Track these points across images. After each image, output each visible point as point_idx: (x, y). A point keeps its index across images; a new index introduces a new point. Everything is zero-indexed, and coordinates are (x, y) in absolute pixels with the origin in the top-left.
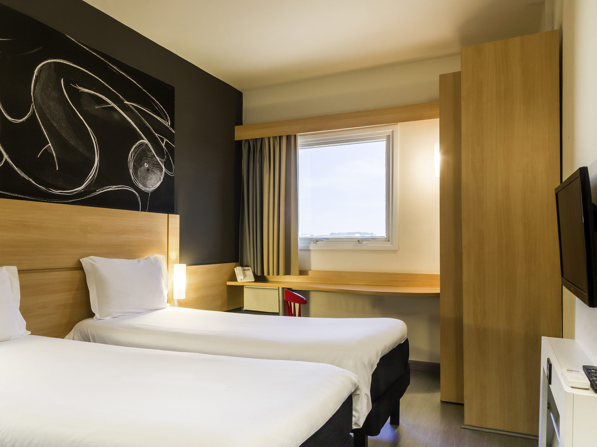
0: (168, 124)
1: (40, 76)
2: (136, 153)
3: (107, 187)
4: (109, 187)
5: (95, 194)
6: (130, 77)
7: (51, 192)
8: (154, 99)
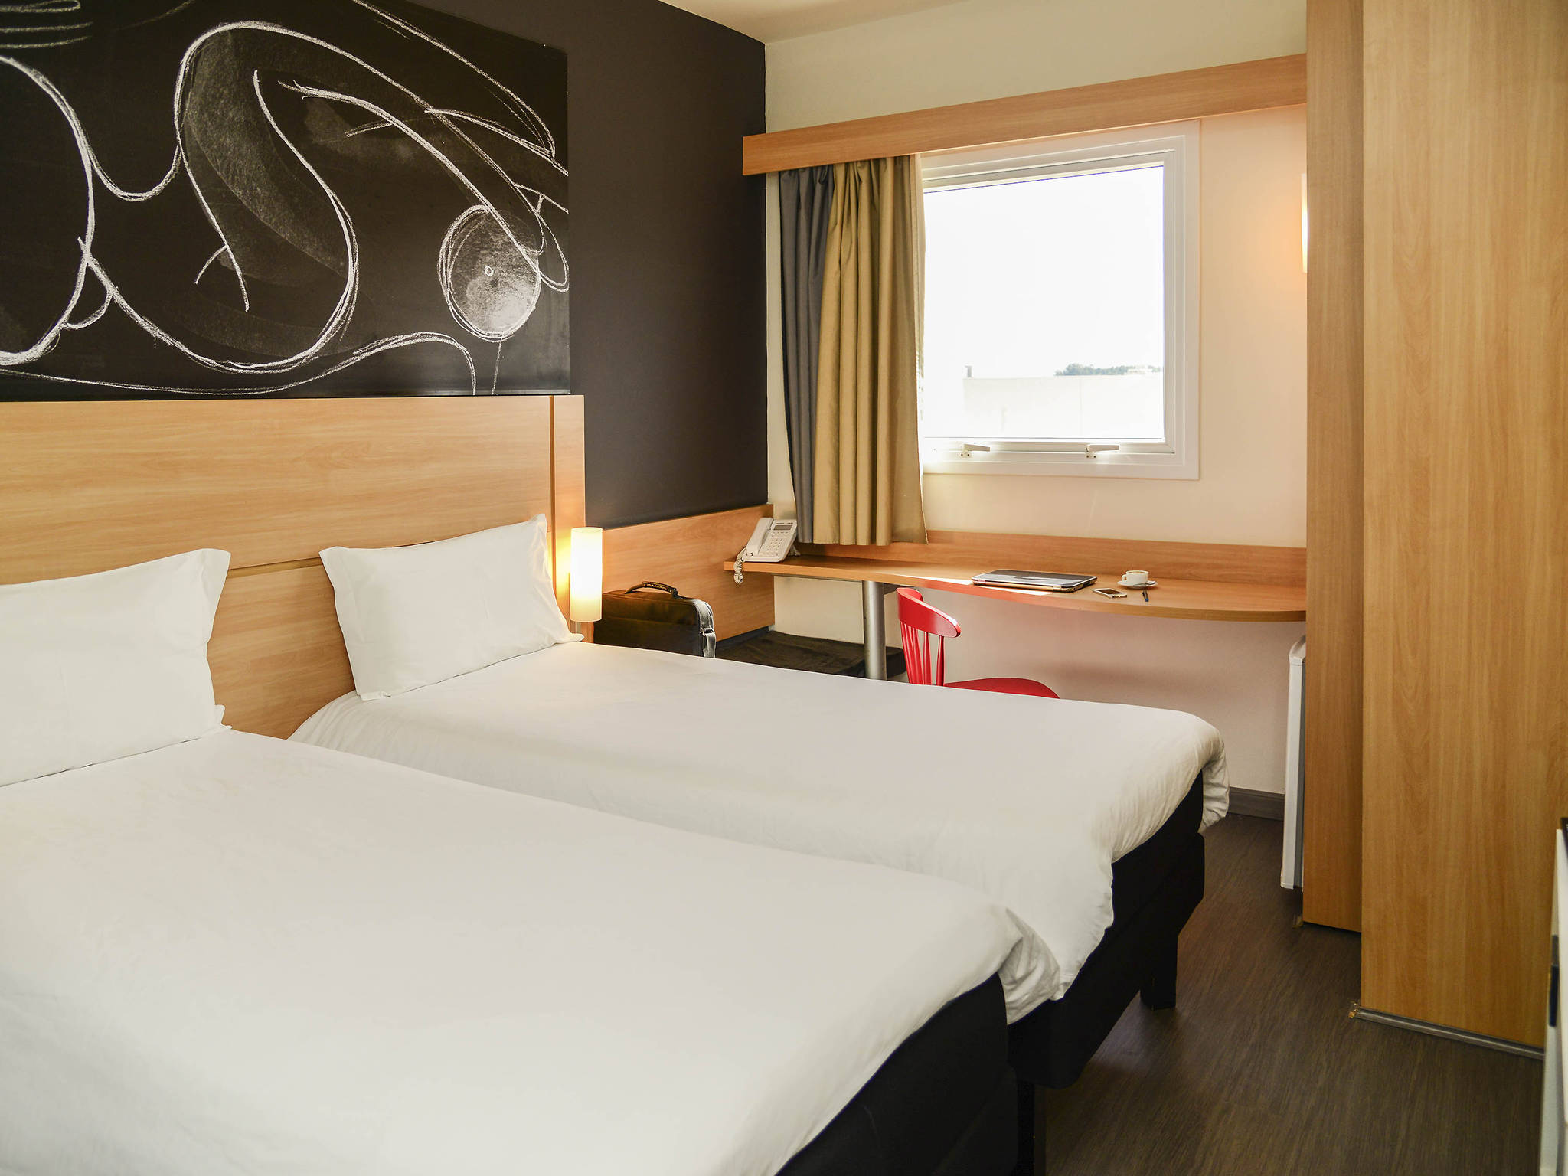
0: (548, 154)
1: (195, 73)
2: (459, 242)
3: (381, 342)
4: (387, 340)
5: (348, 363)
6: (441, 41)
7: (231, 369)
8: (509, 91)
